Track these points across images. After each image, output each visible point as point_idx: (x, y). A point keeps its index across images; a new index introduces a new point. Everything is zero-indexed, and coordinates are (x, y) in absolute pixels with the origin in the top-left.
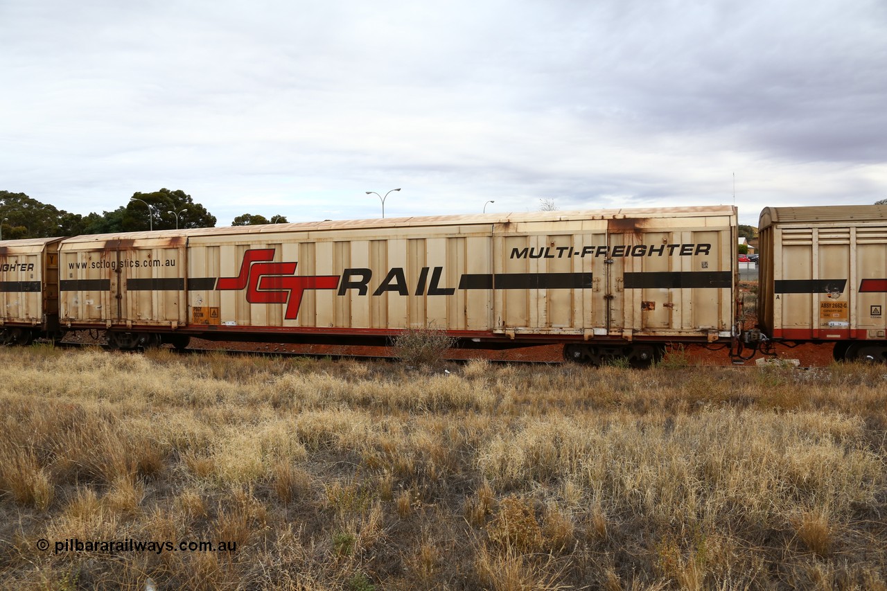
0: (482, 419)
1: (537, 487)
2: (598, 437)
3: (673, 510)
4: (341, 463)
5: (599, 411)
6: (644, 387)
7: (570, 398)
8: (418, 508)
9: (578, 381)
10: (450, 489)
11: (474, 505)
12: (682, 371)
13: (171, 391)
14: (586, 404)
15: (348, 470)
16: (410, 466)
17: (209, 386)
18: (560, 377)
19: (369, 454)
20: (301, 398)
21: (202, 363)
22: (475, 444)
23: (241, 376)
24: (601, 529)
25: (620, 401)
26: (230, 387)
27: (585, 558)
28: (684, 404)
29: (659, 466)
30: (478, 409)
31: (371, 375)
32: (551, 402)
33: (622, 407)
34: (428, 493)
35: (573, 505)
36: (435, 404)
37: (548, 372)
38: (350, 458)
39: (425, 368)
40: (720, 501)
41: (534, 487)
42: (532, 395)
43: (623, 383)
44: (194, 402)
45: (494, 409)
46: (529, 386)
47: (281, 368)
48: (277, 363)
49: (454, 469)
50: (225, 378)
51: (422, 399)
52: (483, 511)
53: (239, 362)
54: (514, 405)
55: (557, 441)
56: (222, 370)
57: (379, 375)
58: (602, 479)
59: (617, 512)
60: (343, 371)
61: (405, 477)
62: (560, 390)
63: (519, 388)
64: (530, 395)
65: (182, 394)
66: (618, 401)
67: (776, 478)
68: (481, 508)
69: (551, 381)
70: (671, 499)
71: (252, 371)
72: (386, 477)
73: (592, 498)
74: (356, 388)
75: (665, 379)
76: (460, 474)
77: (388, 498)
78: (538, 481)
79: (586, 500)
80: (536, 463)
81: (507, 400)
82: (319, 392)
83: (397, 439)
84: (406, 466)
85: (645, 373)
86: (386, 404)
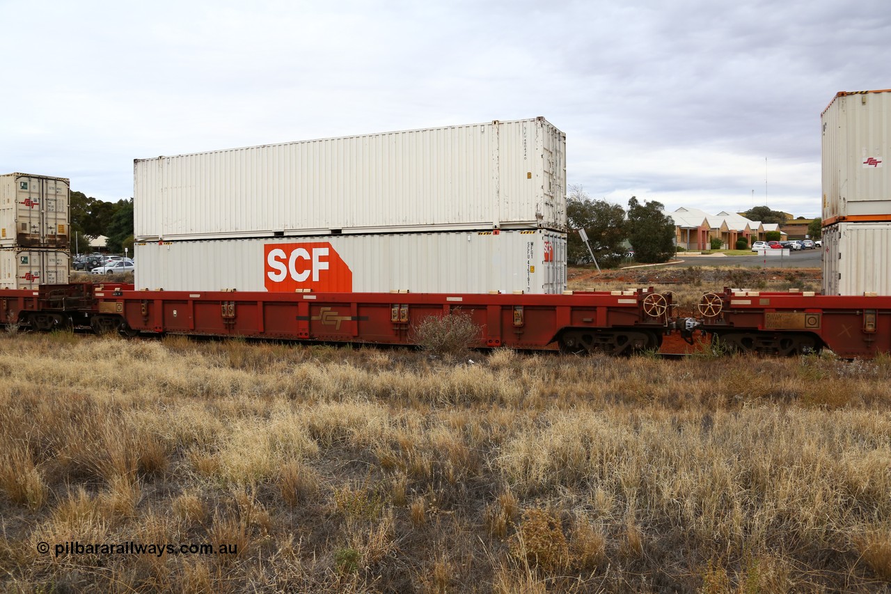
0: (506, 415)
1: (564, 492)
2: (631, 437)
3: (716, 523)
4: (354, 462)
5: (631, 406)
6: (677, 379)
7: (600, 390)
8: (433, 515)
9: (608, 373)
10: (470, 494)
11: (494, 515)
12: (717, 362)
13: (184, 381)
14: (617, 397)
15: (362, 470)
16: (427, 467)
17: (224, 375)
18: (589, 368)
19: (382, 452)
20: (317, 389)
21: (220, 351)
22: (498, 442)
23: (259, 365)
24: (636, 546)
25: (652, 394)
26: (245, 377)
27: (618, 582)
28: (721, 399)
29: (700, 471)
30: (502, 402)
31: (392, 364)
32: (579, 395)
33: (655, 401)
34: (445, 498)
35: (604, 514)
36: (458, 396)
37: (576, 363)
38: (364, 456)
39: (448, 357)
40: (769, 515)
41: (561, 493)
42: (560, 387)
43: (655, 375)
44: (208, 393)
45: (520, 403)
46: (556, 378)
47: (300, 357)
48: (296, 351)
49: (475, 471)
50: (243, 367)
51: (444, 391)
52: (505, 521)
53: (258, 350)
54: (541, 398)
55: (587, 440)
56: (239, 359)
57: (400, 365)
58: (636, 486)
59: (654, 524)
60: (364, 361)
61: (421, 481)
62: (589, 382)
63: (546, 379)
64: (557, 388)
65: (196, 385)
66: (651, 395)
67: (831, 488)
68: (502, 517)
69: (579, 372)
70: (714, 511)
71: (271, 360)
72: (400, 480)
73: (625, 506)
74: (375, 377)
75: (700, 371)
76: (481, 477)
77: (401, 503)
78: (566, 486)
79: (619, 510)
80: (564, 465)
81: (533, 393)
82: (337, 384)
83: (415, 436)
84: (422, 467)
85: (679, 364)
86: (405, 395)
